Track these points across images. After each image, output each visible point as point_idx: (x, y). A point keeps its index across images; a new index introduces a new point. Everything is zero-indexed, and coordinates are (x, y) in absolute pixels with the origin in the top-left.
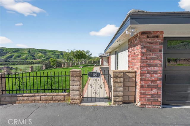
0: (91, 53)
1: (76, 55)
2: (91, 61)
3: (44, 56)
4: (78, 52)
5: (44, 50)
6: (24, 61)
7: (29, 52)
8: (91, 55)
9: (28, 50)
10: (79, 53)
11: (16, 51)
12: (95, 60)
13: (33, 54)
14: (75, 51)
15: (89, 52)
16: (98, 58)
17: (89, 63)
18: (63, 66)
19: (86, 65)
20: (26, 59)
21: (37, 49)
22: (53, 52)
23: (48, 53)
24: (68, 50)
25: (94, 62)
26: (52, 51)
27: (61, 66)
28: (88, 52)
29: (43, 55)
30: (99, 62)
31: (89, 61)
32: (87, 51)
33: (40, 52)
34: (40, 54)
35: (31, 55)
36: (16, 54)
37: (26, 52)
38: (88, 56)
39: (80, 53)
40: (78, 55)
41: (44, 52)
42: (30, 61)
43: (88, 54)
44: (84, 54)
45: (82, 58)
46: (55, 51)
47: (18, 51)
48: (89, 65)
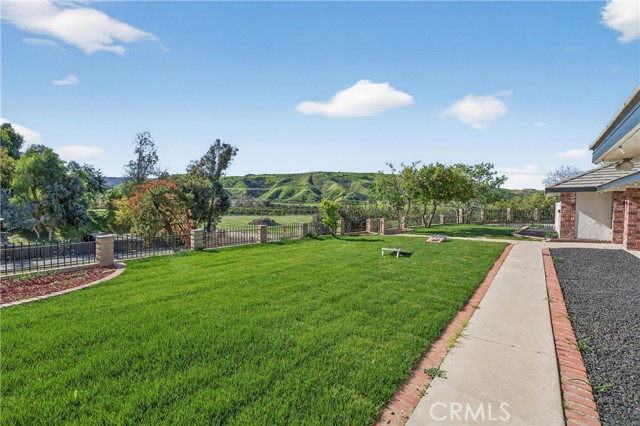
0: (499, 176)
1: (422, 186)
2: (502, 210)
3: (343, 191)
4: (432, 171)
5: (344, 175)
6: (298, 205)
7: (311, 181)
8: (500, 181)
9: (308, 178)
10: (434, 177)
11: (285, 181)
12: (524, 206)
13: (318, 187)
14: (419, 167)
15: (491, 170)
16: (542, 194)
17: (488, 219)
18: (369, 226)
19: (473, 226)
20: (304, 200)
21: (328, 174)
22: (367, 179)
23: (354, 183)
24: (391, 166)
25: (519, 216)
26: (365, 176)
27: (365, 228)
28: (483, 170)
29: (340, 188)
30: (547, 215)
31: (490, 211)
32: (477, 167)
33: (333, 179)
34: (334, 187)
35: (314, 190)
36: (285, 188)
37: (304, 182)
38: (484, 190)
39: (441, 178)
40: (433, 184)
41: (344, 179)
42: (312, 205)
43: (485, 178)
44: (464, 181)
45: (450, 197)
46: (372, 174)
47: (290, 180)
48: (490, 226)
